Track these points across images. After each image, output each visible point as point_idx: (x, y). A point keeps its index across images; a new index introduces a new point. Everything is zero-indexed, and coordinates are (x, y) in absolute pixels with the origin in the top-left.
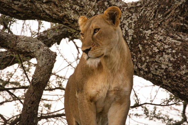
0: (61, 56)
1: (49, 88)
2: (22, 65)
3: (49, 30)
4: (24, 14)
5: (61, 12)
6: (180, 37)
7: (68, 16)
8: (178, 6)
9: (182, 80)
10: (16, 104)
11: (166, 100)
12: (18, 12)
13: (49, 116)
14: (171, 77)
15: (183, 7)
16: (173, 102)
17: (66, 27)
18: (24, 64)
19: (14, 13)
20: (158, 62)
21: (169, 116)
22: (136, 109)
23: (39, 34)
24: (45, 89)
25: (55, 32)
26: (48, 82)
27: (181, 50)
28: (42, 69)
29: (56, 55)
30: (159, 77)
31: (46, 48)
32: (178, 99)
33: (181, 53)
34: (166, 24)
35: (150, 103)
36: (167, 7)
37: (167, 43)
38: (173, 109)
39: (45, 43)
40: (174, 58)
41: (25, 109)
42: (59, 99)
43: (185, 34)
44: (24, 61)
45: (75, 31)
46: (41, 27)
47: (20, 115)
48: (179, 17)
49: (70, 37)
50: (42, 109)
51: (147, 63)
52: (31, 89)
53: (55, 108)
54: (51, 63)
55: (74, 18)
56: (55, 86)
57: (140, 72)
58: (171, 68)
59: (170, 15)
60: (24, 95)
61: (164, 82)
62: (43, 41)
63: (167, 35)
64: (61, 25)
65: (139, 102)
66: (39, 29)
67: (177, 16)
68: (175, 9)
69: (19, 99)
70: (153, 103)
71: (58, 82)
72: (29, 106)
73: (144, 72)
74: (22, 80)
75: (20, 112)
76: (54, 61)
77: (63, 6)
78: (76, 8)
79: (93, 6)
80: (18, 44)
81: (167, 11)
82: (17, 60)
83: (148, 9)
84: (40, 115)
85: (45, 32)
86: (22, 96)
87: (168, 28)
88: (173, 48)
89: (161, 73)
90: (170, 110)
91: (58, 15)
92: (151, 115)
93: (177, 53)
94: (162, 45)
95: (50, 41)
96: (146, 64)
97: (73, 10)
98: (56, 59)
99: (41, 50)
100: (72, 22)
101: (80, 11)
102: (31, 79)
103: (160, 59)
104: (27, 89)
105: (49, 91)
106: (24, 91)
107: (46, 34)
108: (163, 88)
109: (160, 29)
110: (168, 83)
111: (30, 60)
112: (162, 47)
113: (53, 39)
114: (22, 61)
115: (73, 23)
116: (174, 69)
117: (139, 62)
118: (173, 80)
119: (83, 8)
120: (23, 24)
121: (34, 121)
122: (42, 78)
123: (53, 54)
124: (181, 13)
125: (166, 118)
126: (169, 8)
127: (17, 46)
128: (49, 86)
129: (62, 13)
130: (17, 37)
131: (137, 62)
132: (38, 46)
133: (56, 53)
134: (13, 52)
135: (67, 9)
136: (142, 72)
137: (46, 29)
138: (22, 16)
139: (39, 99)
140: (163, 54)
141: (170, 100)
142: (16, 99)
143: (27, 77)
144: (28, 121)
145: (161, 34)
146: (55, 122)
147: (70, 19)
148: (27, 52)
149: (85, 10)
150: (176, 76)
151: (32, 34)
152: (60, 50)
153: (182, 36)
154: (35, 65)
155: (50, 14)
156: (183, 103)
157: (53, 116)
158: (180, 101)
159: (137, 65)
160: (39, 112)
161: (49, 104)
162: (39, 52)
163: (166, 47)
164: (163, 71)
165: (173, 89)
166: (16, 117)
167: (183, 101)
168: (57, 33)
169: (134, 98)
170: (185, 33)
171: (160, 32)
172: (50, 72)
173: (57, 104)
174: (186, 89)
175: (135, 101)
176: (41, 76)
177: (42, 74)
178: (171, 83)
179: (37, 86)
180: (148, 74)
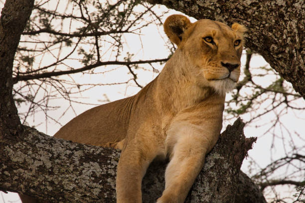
1: (30, 30)
9: (246, 14)
13: (30, 76)
14: (228, 10)
26: (28, 21)
30: (209, 11)
42: (47, 48)
50: (19, 65)
52: (1, 32)
53: (40, 64)
56: (39, 28)
57: (178, 3)
61: (218, 18)
71: (43, 20)
73: (185, 2)
84: (16, 74)
89: (212, 3)
105: (29, 36)
110: (223, 20)
118: (231, 15)
121: (7, 85)
122: (18, 13)
128: (29, 27)
136: (181, 3)
139: (15, 48)
146: (40, 86)
150: (236, 8)
156: (246, 51)
157: (38, 77)
160: (14, 69)
161: (30, 57)
167: (247, 49)
169: (169, 45)
172: (31, 3)
173: (43, 56)
174: (252, 29)
175: (169, 50)
176: (16, 10)
177: (18, 8)
178: (229, 20)
179: (9, 27)
180: (192, 6)
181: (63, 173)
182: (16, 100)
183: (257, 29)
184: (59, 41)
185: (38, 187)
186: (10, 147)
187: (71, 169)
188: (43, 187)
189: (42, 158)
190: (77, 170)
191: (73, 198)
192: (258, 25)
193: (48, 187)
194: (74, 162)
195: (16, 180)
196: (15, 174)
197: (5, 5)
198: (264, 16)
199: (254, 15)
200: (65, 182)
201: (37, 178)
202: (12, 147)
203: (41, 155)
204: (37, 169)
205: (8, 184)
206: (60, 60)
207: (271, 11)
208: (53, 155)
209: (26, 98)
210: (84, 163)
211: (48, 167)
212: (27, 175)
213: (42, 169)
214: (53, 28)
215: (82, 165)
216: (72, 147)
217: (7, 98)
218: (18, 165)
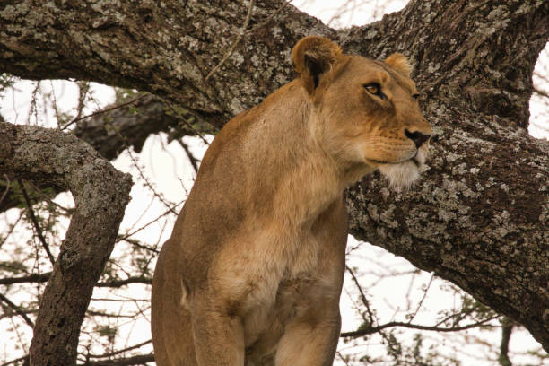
0: (145, 185)
2: (32, 212)
3: (109, 109)
4: (36, 63)
5: (146, 55)
6: (492, 128)
7: (166, 68)
8: (484, 38)
9: (499, 254)
10: (12, 326)
11: (451, 314)
12: (19, 57)
14: (466, 245)
15: (499, 43)
16: (473, 319)
17: (160, 101)
18: (37, 209)
19: (8, 59)
20: (427, 203)
22: (366, 339)
23: (81, 121)
24: (100, 281)
25: (128, 114)
27: (495, 167)
28: (90, 225)
29: (129, 182)
30: (432, 247)
31: (100, 161)
32: (487, 311)
33: (493, 175)
34: (450, 92)
35: (406, 321)
36: (453, 41)
37: (455, 147)
38: (471, 340)
39: (99, 146)
40: (475, 190)
41: (38, 342)
42: (141, 312)
43: (506, 120)
44: (36, 201)
45: (185, 112)
46: (86, 99)
47: (26, 358)
48: (488, 69)
49: (173, 130)
51: (396, 204)
52: (58, 282)
53: (127, 340)
54: (115, 207)
55: (182, 75)
56: (128, 274)
57: (375, 232)
58: (464, 218)
59: (461, 65)
60: (36, 300)
61: (447, 260)
62: (92, 142)
63: (455, 124)
64: (145, 93)
65: (372, 321)
66: (81, 105)
67: (482, 67)
68: (475, 47)
69: (21, 312)
70: (413, 323)
72: (51, 333)
73: (388, 230)
74: (31, 256)
75: (25, 351)
76: (124, 201)
77: (150, 38)
78: (188, 45)
79: (239, 37)
80: (17, 151)
81: (454, 52)
82: (16, 196)
83: (399, 48)
84: (84, 358)
85: (97, 114)
86: (32, 303)
87: (457, 104)
88: (470, 162)
89: (437, 233)
90: (463, 345)
91: (137, 65)
93: (483, 177)
94: (439, 154)
95: (113, 143)
96: (392, 207)
97: (180, 49)
98: (131, 194)
99: (88, 167)
100: (178, 84)
101: (200, 52)
102: (56, 252)
103: (434, 193)
104: (46, 283)
105: (109, 289)
106: (38, 288)
107: (101, 121)
109: (433, 106)
110: (456, 262)
111: (54, 197)
112: (441, 159)
113: (123, 136)
114: (31, 201)
115: (180, 88)
116: (474, 222)
117: (373, 203)
118: (471, 254)
119: (211, 45)
120: (34, 92)
122: (89, 249)
123: (122, 180)
124: (495, 60)
126: (458, 44)
127: (16, 156)
128: (109, 273)
129: (149, 58)
130: (15, 129)
131: (367, 202)
132: (78, 155)
133: (131, 176)
134: (5, 175)
135: (161, 48)
136: (381, 232)
137: (102, 107)
138: (31, 69)
139: (81, 310)
140: (441, 179)
141: (463, 315)
142: (14, 311)
143: (46, 246)
145: (437, 121)
147: (172, 78)
148: (44, 173)
149: (216, 51)
150: (480, 242)
151: (60, 122)
152: (144, 167)
153: (498, 126)
154: (69, 212)
155: (113, 62)
156: (500, 321)
158: (492, 318)
159: (366, 212)
160: (80, 349)
162: (80, 173)
163: (452, 157)
164: (442, 228)
165: (470, 280)
167: (501, 318)
168: (134, 119)
169: (360, 308)
170: (505, 117)
171: (435, 115)
172: (113, 230)
173: (133, 326)
174: (510, 281)
175: (360, 317)
176: (88, 244)
177: (91, 239)
178: (467, 264)
179: (73, 273)
180: (400, 236)
183: (518, 281)
192: (519, 274)
197: (67, 234)
198: (531, 258)
199: (512, 255)
207: (543, 249)
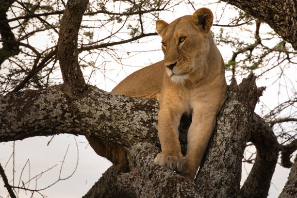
1: (89, 11)
13: (91, 47)
21: (239, 39)
26: (88, 5)
50: (82, 39)
71: (100, 3)
92: (217, 39)
108: (232, 4)
121: (74, 54)
125: (236, 41)
144: (67, 54)
146: (99, 54)
157: (97, 47)
161: (91, 32)
166: (50, 50)
181: (119, 120)
182: (81, 65)
184: (112, 19)
185: (100, 130)
186: (78, 101)
187: (125, 116)
188: (104, 131)
189: (102, 109)
190: (129, 117)
191: (127, 138)
193: (108, 131)
194: (127, 111)
195: (84, 126)
196: (83, 122)
200: (121, 126)
201: (99, 124)
202: (79, 101)
203: (102, 107)
204: (99, 117)
205: (78, 129)
206: (113, 33)
208: (110, 107)
209: (89, 64)
210: (134, 112)
211: (107, 116)
212: (92, 122)
213: (103, 117)
214: (107, 10)
215: (133, 113)
216: (125, 100)
217: (74, 64)
218: (84, 115)
